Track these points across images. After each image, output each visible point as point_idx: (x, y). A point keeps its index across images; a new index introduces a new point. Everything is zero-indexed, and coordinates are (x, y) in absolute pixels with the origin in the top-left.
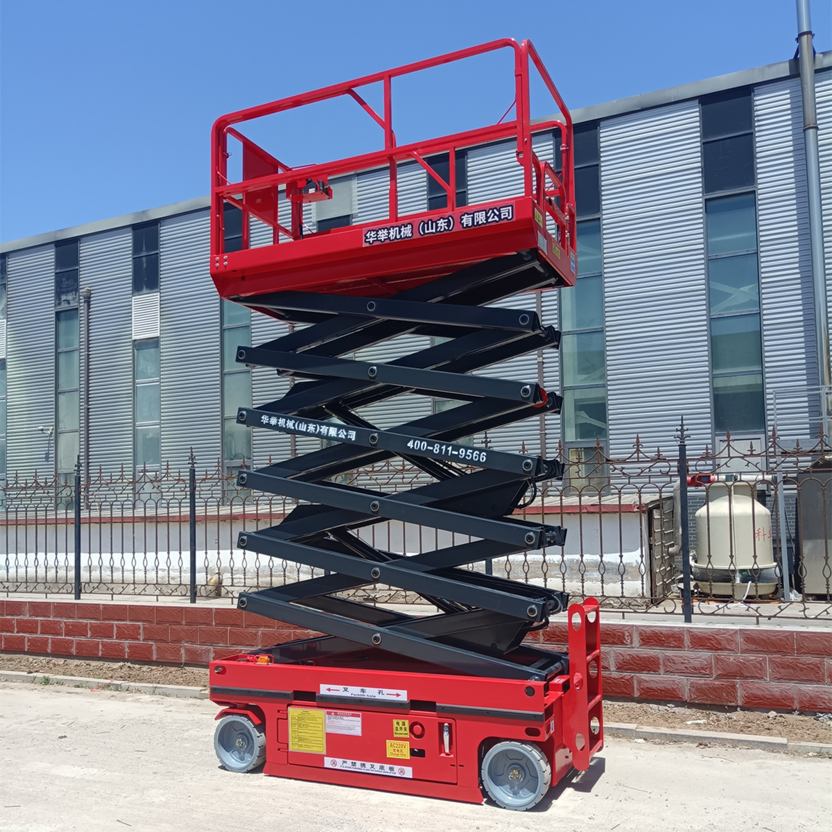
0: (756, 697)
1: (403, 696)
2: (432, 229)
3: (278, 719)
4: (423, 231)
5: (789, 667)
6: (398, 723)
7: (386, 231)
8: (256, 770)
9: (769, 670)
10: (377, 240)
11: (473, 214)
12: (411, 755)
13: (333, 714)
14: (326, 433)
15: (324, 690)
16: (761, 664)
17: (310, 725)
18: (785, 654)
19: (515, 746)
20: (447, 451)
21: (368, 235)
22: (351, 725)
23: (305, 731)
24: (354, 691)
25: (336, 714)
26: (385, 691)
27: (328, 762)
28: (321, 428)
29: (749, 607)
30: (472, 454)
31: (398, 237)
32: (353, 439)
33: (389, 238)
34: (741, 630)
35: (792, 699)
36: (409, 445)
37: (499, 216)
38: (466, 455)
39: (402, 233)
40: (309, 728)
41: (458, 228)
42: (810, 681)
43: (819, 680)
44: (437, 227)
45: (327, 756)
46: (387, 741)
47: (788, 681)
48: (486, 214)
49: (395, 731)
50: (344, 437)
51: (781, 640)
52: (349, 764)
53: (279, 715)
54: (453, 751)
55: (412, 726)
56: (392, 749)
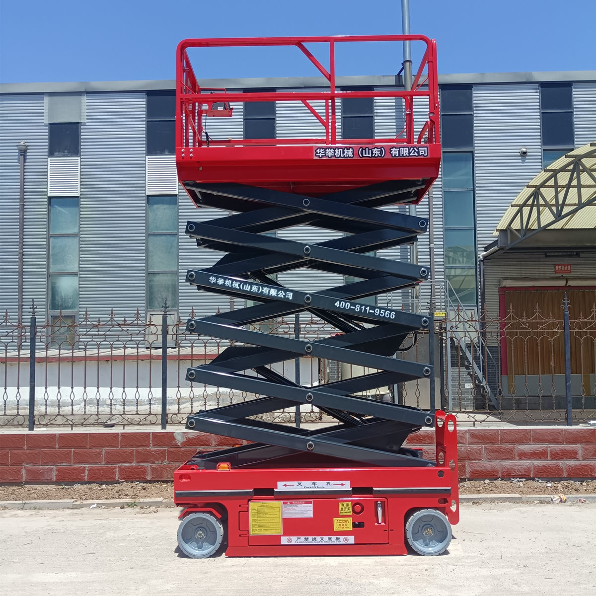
0: (478, 472)
1: (347, 486)
2: (369, 154)
3: (239, 512)
4: (362, 154)
5: (496, 451)
6: (343, 505)
7: (332, 150)
8: (217, 554)
9: (484, 454)
10: (325, 156)
11: (399, 148)
12: (353, 527)
13: (289, 503)
14: (267, 293)
15: (281, 486)
16: (480, 451)
17: (269, 513)
18: (494, 443)
19: (431, 512)
20: (365, 310)
21: (318, 151)
22: (305, 510)
23: (264, 519)
24: (306, 486)
25: (291, 503)
26: (332, 482)
27: (284, 540)
28: (263, 289)
29: (469, 416)
30: (385, 313)
31: (342, 156)
32: (291, 299)
33: (335, 156)
34: (468, 430)
35: (497, 471)
36: (336, 304)
37: (418, 153)
38: (380, 313)
39: (345, 154)
40: (268, 516)
41: (388, 157)
42: (507, 459)
43: (512, 459)
44: (372, 153)
45: (284, 535)
46: (334, 519)
47: (495, 460)
48: (409, 150)
49: (340, 511)
50: (283, 297)
51: (492, 435)
52: (302, 540)
53: (241, 509)
54: (384, 520)
55: (353, 506)
56: (338, 524)
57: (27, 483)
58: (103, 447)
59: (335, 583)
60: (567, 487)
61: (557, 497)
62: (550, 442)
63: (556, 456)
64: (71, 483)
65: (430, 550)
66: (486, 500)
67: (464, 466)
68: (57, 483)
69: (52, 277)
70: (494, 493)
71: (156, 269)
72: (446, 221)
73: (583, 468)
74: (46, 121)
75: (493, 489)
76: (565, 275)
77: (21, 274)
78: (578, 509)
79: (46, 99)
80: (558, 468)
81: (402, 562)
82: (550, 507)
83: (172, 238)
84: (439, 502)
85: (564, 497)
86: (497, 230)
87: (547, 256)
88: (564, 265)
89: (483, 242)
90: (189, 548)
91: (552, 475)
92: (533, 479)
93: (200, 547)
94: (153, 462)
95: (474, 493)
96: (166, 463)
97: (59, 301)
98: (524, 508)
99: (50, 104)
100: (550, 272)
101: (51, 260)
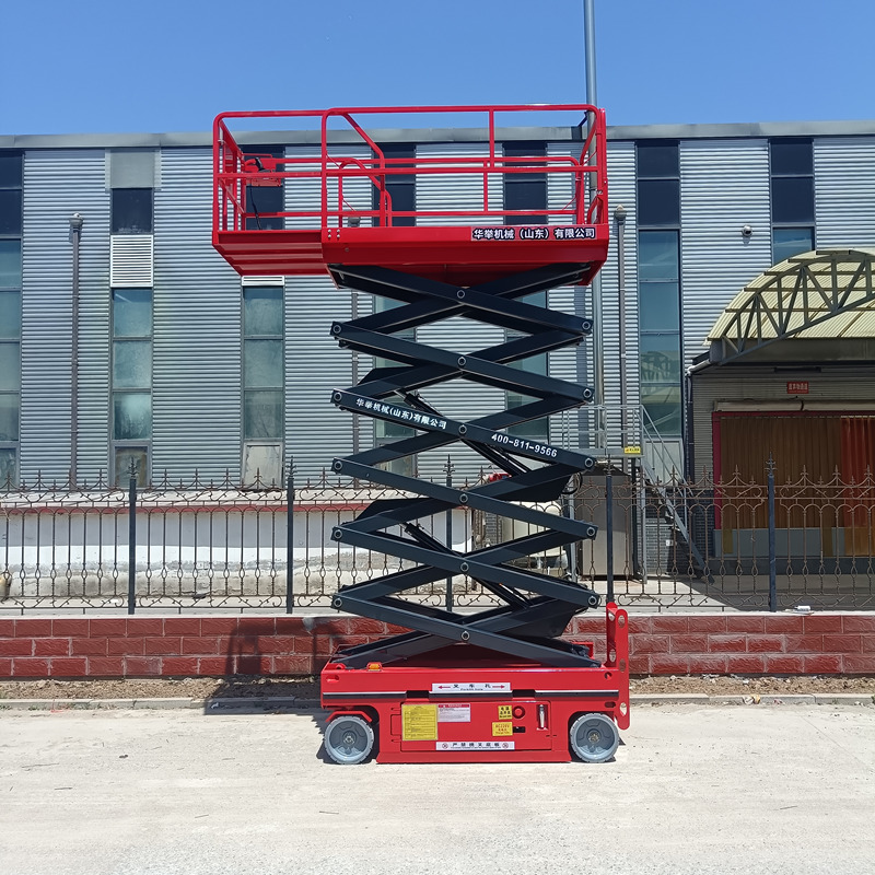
0: (663, 666)
1: (507, 688)
3: (392, 715)
5: (684, 642)
6: (502, 709)
7: (491, 232)
8: (367, 760)
9: (671, 646)
10: (484, 237)
12: (514, 732)
13: (444, 706)
15: (436, 688)
16: (665, 642)
17: (423, 717)
18: (682, 633)
19: (597, 716)
22: (462, 714)
23: (418, 723)
24: (463, 688)
25: (447, 706)
26: (492, 684)
27: (440, 746)
31: (502, 238)
33: (495, 238)
35: (686, 666)
36: (493, 438)
39: (505, 235)
40: (423, 720)
42: (698, 651)
43: (704, 651)
46: (493, 723)
47: (683, 652)
49: (500, 715)
52: (459, 746)
53: (393, 712)
54: (546, 726)
55: (514, 710)
56: (496, 729)
57: (128, 677)
58: (217, 634)
59: (494, 789)
60: (766, 685)
61: (749, 698)
62: (748, 632)
63: (755, 647)
64: (181, 678)
65: (595, 756)
66: (667, 701)
67: (647, 659)
68: (164, 677)
69: (117, 395)
70: (681, 692)
71: (255, 386)
72: (642, 322)
73: (786, 662)
74: (108, 186)
75: (679, 686)
76: (800, 396)
77: (75, 391)
78: (771, 712)
79: (108, 156)
80: (757, 661)
81: (564, 770)
82: (739, 708)
83: (277, 344)
84: (606, 705)
85: (757, 698)
86: (709, 339)
87: (776, 370)
88: (800, 383)
89: (690, 353)
90: (337, 753)
91: (751, 671)
92: (728, 675)
93: (348, 753)
94: (278, 653)
95: (656, 692)
96: (293, 653)
97: (125, 427)
98: (709, 710)
99: (113, 163)
100: (781, 392)
101: (114, 373)
